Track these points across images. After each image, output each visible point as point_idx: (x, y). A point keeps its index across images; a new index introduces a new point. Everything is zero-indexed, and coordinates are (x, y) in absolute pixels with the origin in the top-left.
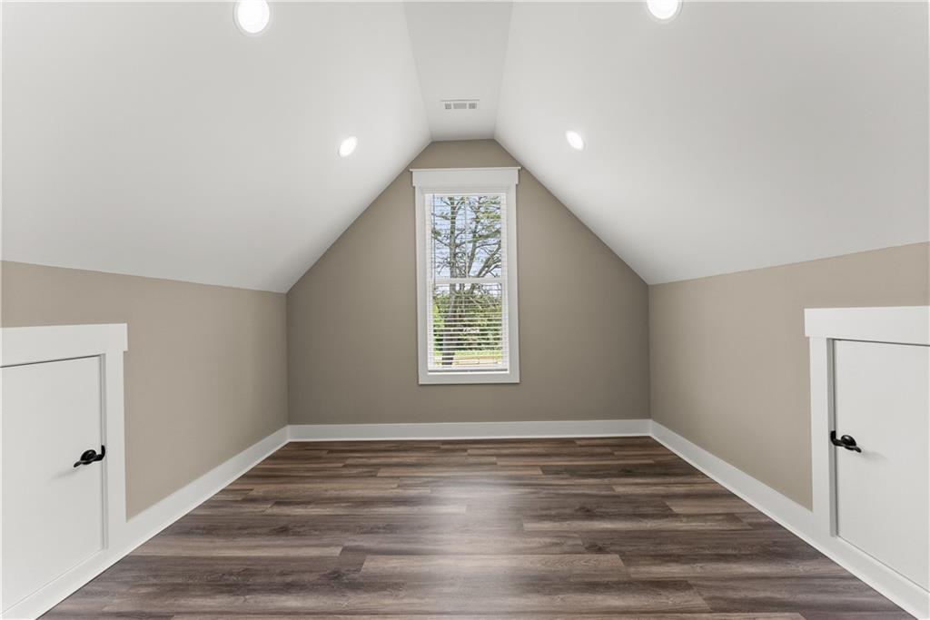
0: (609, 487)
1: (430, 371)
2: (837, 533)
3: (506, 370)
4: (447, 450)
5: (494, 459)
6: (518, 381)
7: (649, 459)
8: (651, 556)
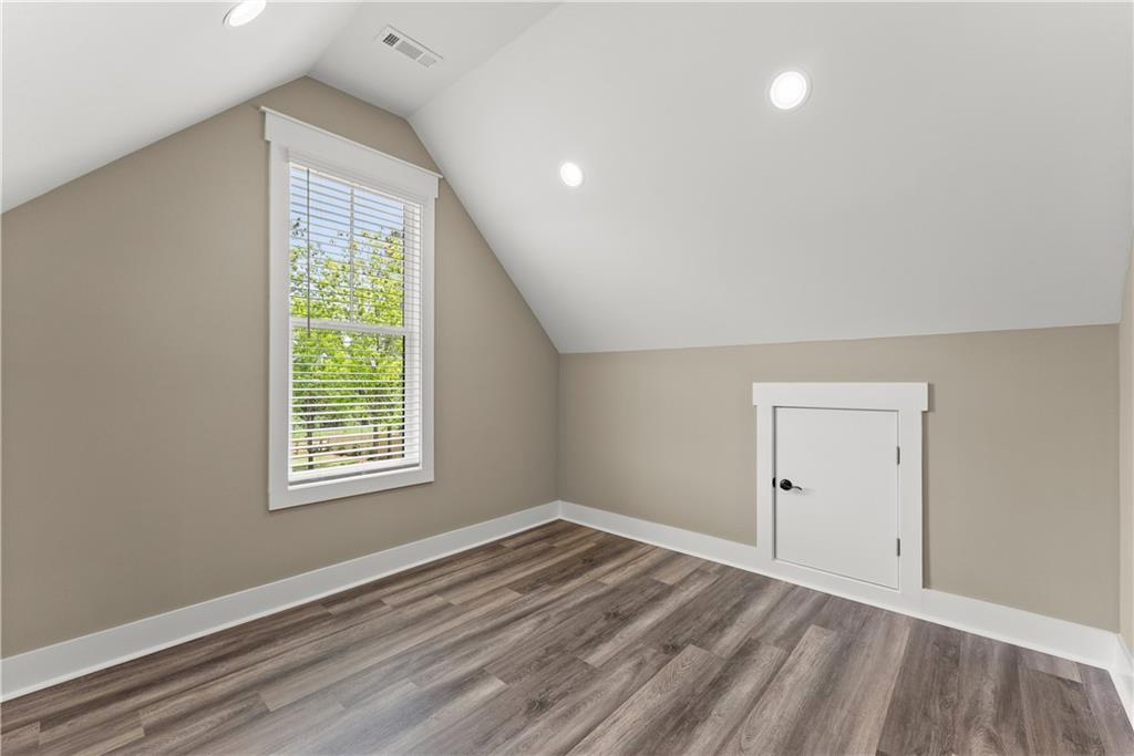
0: (595, 582)
1: (292, 484)
2: (775, 557)
3: (417, 465)
4: (349, 614)
5: (439, 600)
6: (432, 479)
7: (588, 542)
8: (707, 632)
